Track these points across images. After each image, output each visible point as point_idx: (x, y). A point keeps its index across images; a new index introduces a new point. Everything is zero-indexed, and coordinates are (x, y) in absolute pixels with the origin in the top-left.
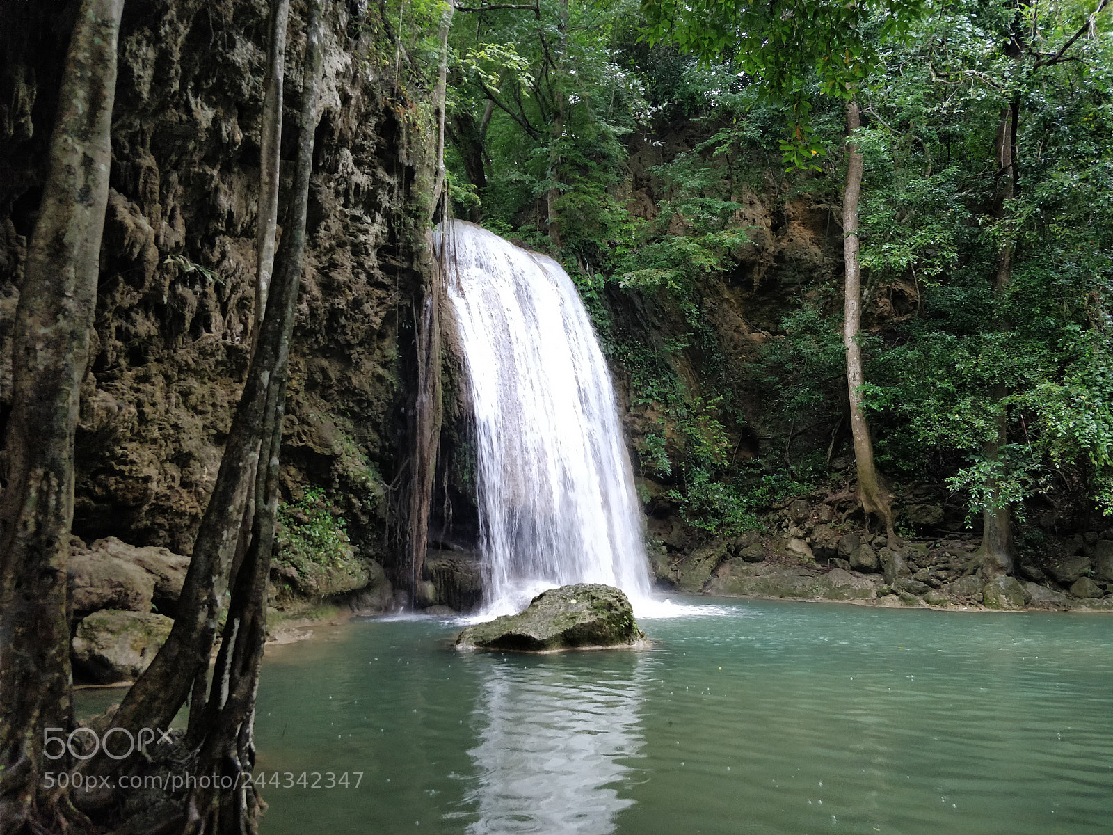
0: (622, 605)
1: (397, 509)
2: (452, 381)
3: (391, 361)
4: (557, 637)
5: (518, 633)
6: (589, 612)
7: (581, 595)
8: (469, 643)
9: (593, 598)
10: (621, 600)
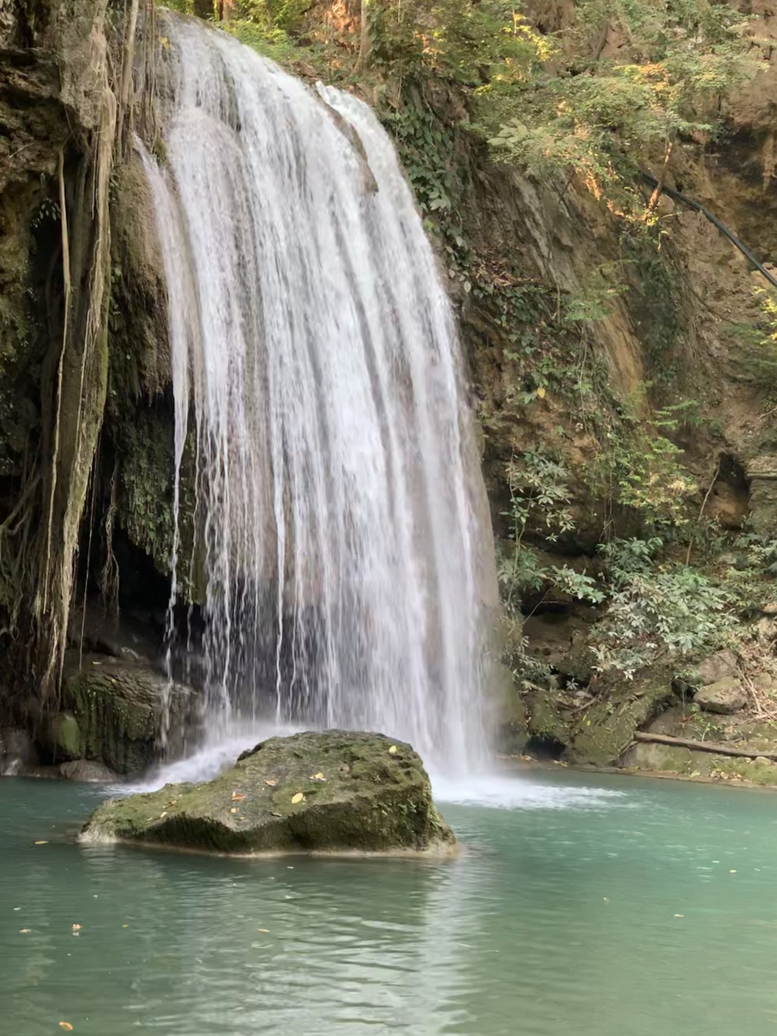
0: (408, 773)
1: (15, 571)
2: (129, 326)
3: (14, 281)
4: (271, 827)
5: (197, 816)
6: (343, 783)
7: (331, 752)
8: (104, 828)
9: (354, 758)
10: (408, 765)
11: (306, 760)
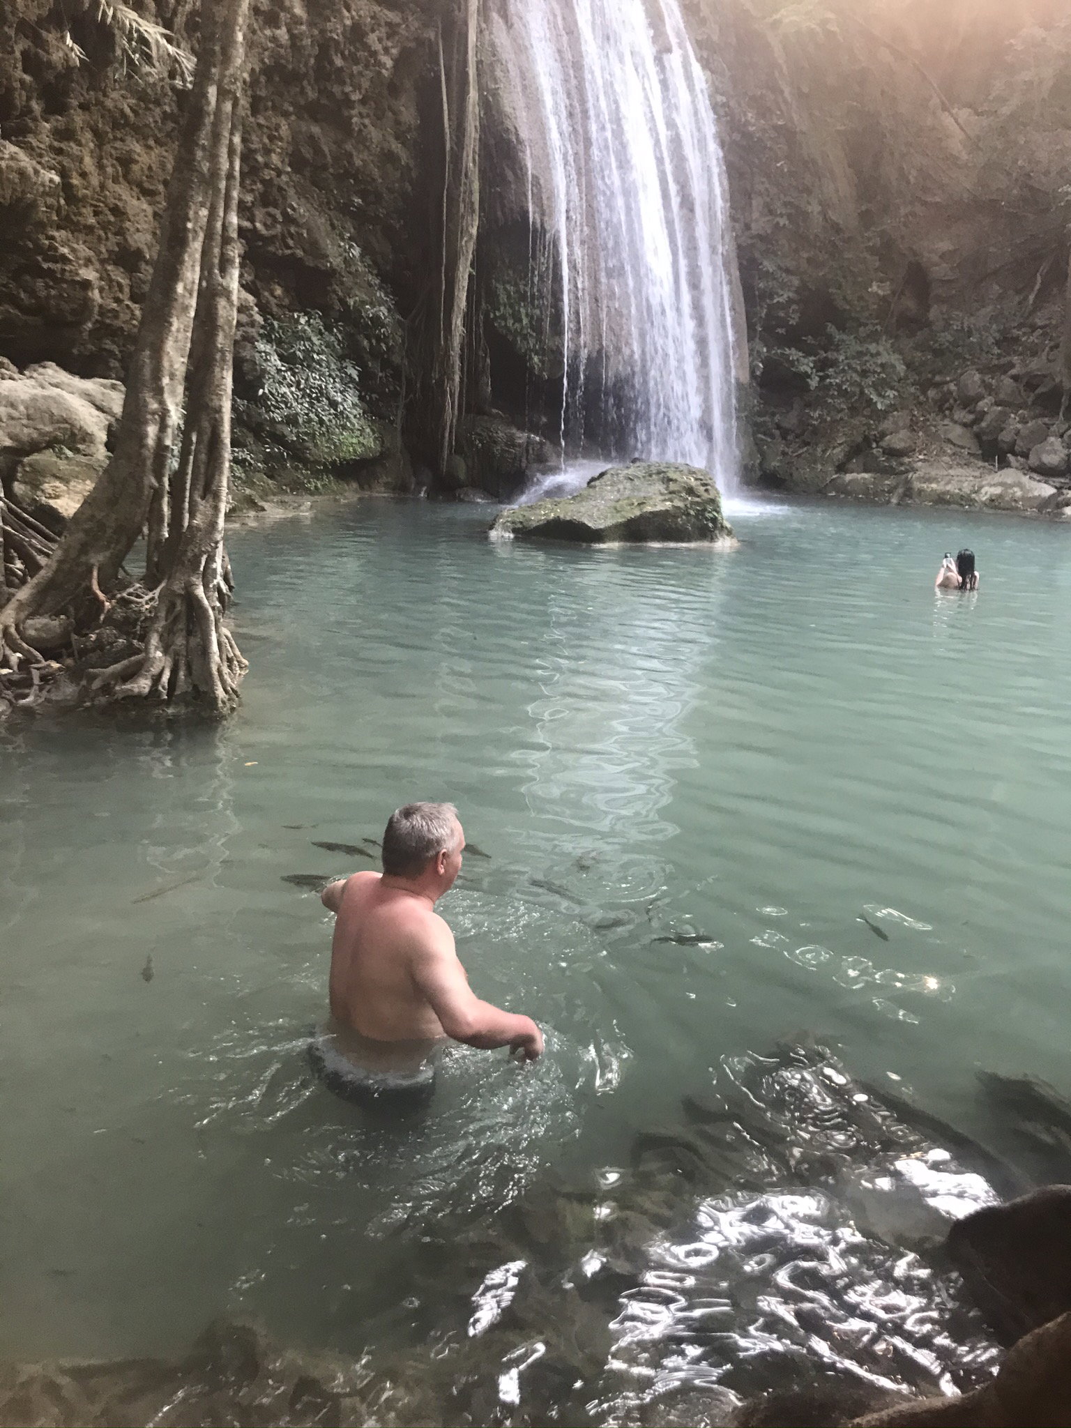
0: (706, 490)
4: (617, 526)
5: (568, 518)
6: (663, 498)
7: (654, 476)
8: (505, 529)
9: (670, 480)
10: (706, 485)
11: (637, 482)
